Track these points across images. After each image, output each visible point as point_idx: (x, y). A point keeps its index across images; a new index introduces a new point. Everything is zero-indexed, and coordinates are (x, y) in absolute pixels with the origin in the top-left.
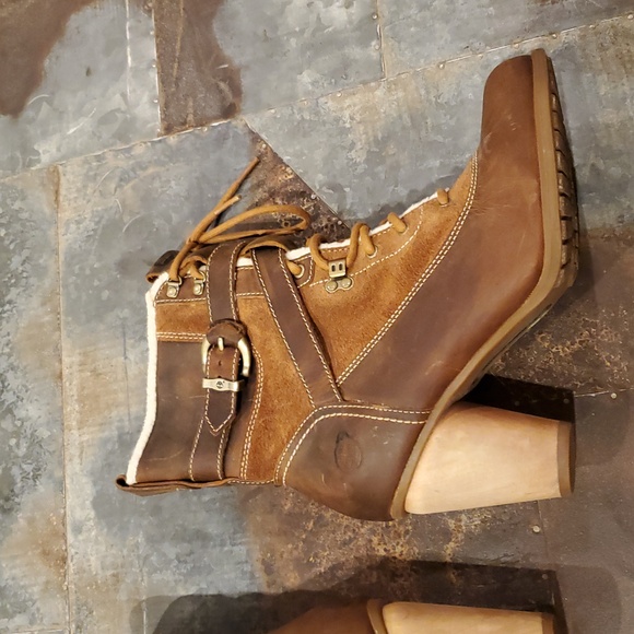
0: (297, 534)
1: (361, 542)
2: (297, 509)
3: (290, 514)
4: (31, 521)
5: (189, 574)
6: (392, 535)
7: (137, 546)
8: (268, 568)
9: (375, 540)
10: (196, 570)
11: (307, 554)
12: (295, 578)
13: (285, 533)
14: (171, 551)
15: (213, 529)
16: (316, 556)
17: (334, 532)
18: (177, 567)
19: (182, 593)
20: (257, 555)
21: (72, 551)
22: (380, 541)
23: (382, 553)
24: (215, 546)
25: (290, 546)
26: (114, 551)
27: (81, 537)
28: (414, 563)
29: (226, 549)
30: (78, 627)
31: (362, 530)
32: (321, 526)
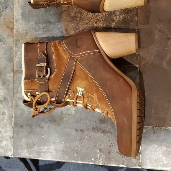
0: (74, 21)
1: (91, 23)
2: (75, 15)
3: (73, 17)
4: (4, 19)
5: (46, 31)
6: (99, 21)
7: (32, 24)
8: (66, 30)
9: (94, 22)
10: (48, 31)
11: (77, 26)
12: (73, 32)
13: (71, 21)
14: (41, 26)
15: (52, 21)
16: (79, 27)
17: (84, 21)
18: (43, 30)
19: (44, 36)
20: (64, 27)
21: (15, 26)
22: (96, 23)
23: (96, 26)
24: (53, 25)
25: (72, 24)
26: (26, 26)
27: (17, 23)
28: (104, 28)
29: (56, 25)
30: (16, 45)
31: (91, 20)
32: (81, 20)
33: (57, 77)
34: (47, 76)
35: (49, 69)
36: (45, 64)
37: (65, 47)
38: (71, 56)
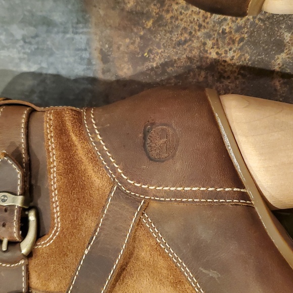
0: (135, 30)
1: (196, 44)
2: (139, 8)
3: (131, 12)
5: (34, 53)
6: (227, 40)
8: (105, 58)
9: (210, 43)
10: (39, 51)
11: (142, 49)
12: (129, 69)
13: (125, 28)
14: (18, 32)
15: (57, 17)
16: (150, 51)
17: (171, 32)
18: (23, 47)
19: (24, 68)
20: (96, 45)
22: (214, 45)
23: (214, 55)
24: (58, 33)
25: (127, 41)
28: (243, 68)
29: (68, 36)
31: (199, 34)
32: (160, 26)
33: (60, 250)
34: (25, 247)
35: (32, 217)
36: (18, 201)
37: (98, 144)
38: (118, 188)
